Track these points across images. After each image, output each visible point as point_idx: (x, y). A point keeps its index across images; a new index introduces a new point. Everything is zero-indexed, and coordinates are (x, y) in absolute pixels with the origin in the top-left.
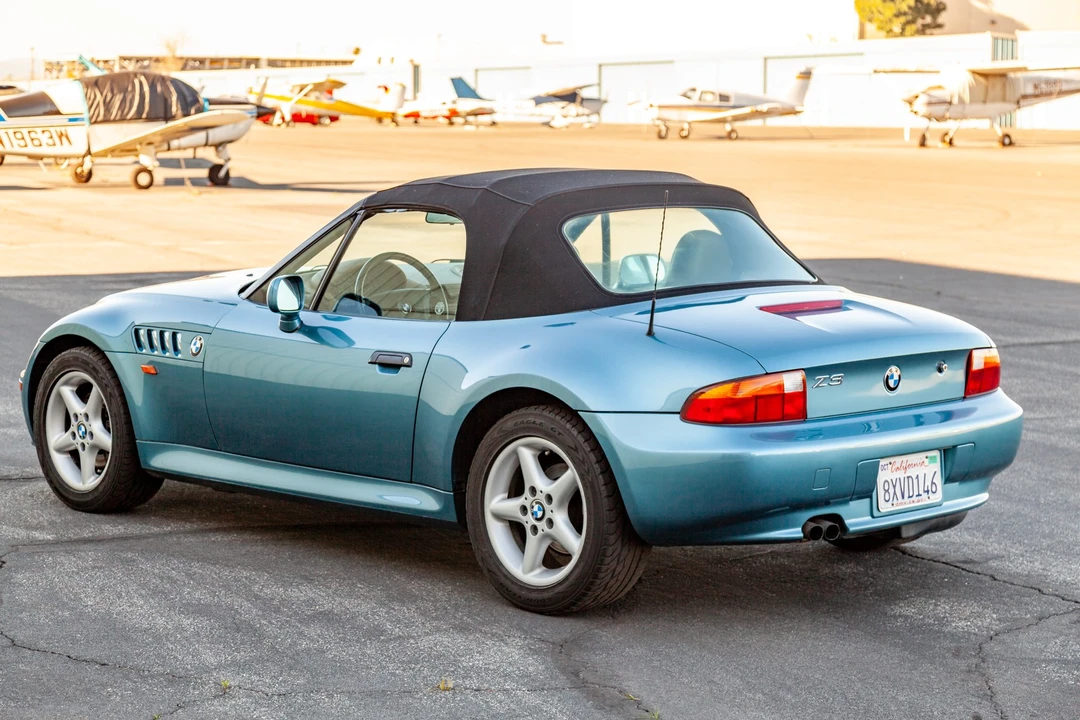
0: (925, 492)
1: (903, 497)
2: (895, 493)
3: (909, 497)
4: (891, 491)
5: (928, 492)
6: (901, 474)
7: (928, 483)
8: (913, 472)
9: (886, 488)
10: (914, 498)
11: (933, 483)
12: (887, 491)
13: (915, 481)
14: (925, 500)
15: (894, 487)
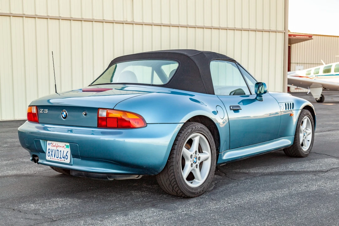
0: (63, 157)
1: (55, 157)
2: (52, 154)
3: (57, 157)
4: (51, 153)
5: (64, 158)
6: (55, 148)
7: (65, 154)
8: (59, 149)
9: (49, 152)
10: (59, 158)
11: (66, 155)
12: (49, 153)
13: (60, 152)
14: (62, 160)
15: (52, 152)
